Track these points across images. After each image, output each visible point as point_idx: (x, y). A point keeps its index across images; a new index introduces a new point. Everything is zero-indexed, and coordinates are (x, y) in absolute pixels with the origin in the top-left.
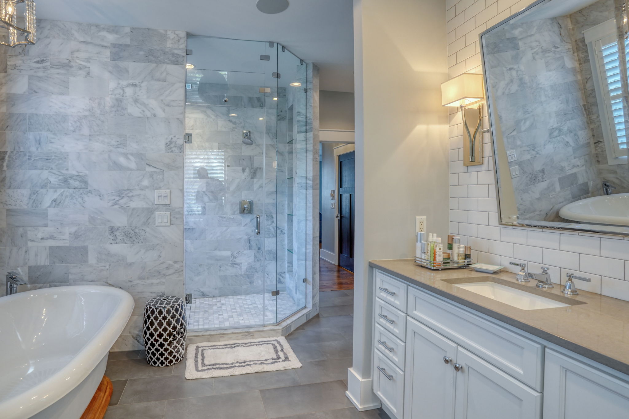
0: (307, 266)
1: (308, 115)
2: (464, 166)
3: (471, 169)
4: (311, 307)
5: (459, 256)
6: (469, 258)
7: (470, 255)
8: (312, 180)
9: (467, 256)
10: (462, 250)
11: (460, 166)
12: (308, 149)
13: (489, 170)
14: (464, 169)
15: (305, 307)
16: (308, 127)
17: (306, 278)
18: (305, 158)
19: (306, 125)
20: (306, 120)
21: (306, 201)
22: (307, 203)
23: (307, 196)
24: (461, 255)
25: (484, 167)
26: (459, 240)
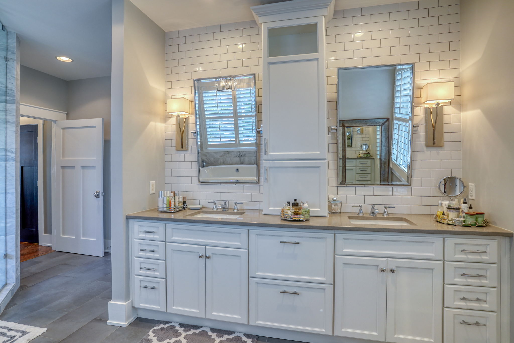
0: (7, 241)
1: (9, 85)
2: (176, 150)
3: (180, 152)
4: (15, 281)
5: (179, 203)
6: (186, 203)
7: (186, 201)
8: (15, 152)
9: (184, 202)
10: (181, 200)
11: (173, 150)
12: (7, 120)
13: (192, 153)
14: (176, 152)
15: (6, 284)
16: (8, 98)
17: (6, 254)
18: (4, 129)
19: (6, 96)
20: (6, 89)
21: (6, 174)
22: (8, 175)
23: (7, 168)
24: (181, 203)
25: (189, 152)
26: (178, 193)
